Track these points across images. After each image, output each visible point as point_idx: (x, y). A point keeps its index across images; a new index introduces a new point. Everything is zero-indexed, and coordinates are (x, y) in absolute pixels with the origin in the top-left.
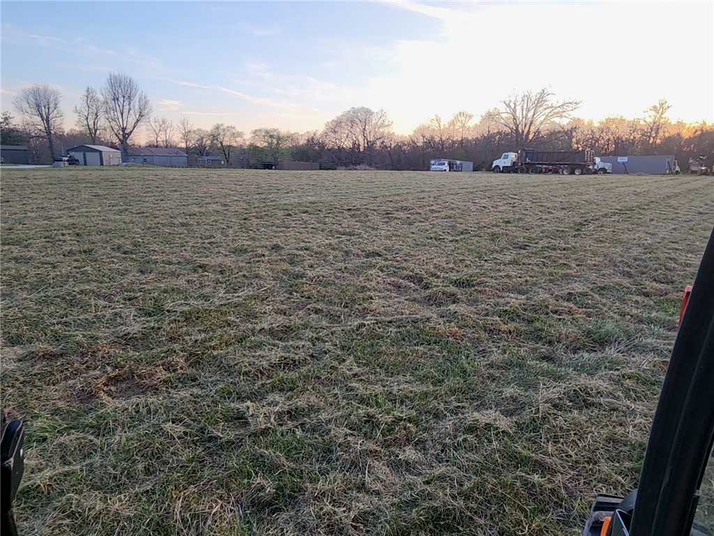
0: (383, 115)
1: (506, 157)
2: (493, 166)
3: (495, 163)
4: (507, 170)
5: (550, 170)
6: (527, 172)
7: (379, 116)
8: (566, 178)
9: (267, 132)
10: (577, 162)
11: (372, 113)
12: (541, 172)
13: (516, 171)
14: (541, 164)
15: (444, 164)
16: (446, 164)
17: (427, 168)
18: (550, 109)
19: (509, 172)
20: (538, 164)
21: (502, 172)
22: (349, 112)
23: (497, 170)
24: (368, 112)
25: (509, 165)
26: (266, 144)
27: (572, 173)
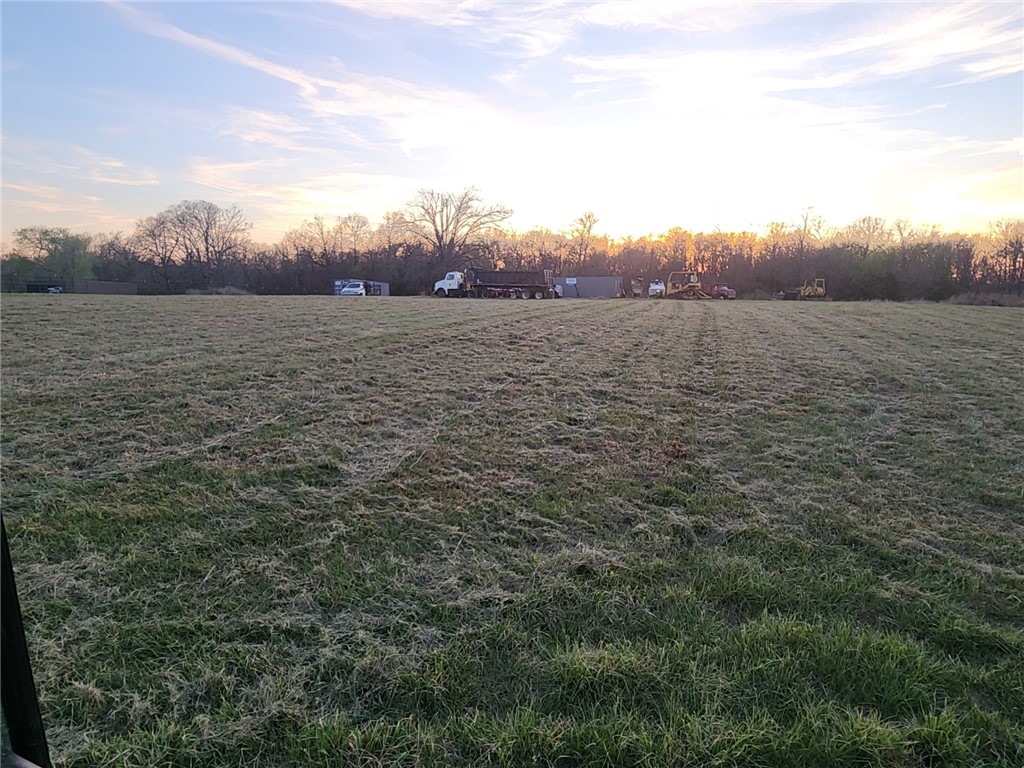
0: (236, 212)
1: (452, 277)
2: (436, 289)
3: (438, 285)
4: (453, 294)
5: (500, 294)
6: (479, 297)
7: (230, 216)
8: (525, 303)
9: (46, 233)
10: (537, 284)
11: (217, 210)
12: (494, 297)
13: (465, 295)
14: (494, 287)
15: (358, 286)
16: (362, 287)
17: (329, 290)
18: (476, 218)
19: (457, 296)
20: (491, 286)
21: (447, 296)
22: (179, 206)
23: (441, 293)
24: (211, 209)
25: (456, 287)
26: (44, 253)
27: (533, 297)
